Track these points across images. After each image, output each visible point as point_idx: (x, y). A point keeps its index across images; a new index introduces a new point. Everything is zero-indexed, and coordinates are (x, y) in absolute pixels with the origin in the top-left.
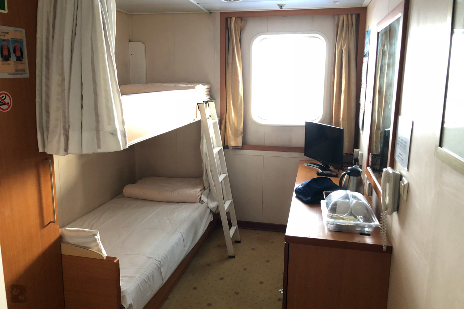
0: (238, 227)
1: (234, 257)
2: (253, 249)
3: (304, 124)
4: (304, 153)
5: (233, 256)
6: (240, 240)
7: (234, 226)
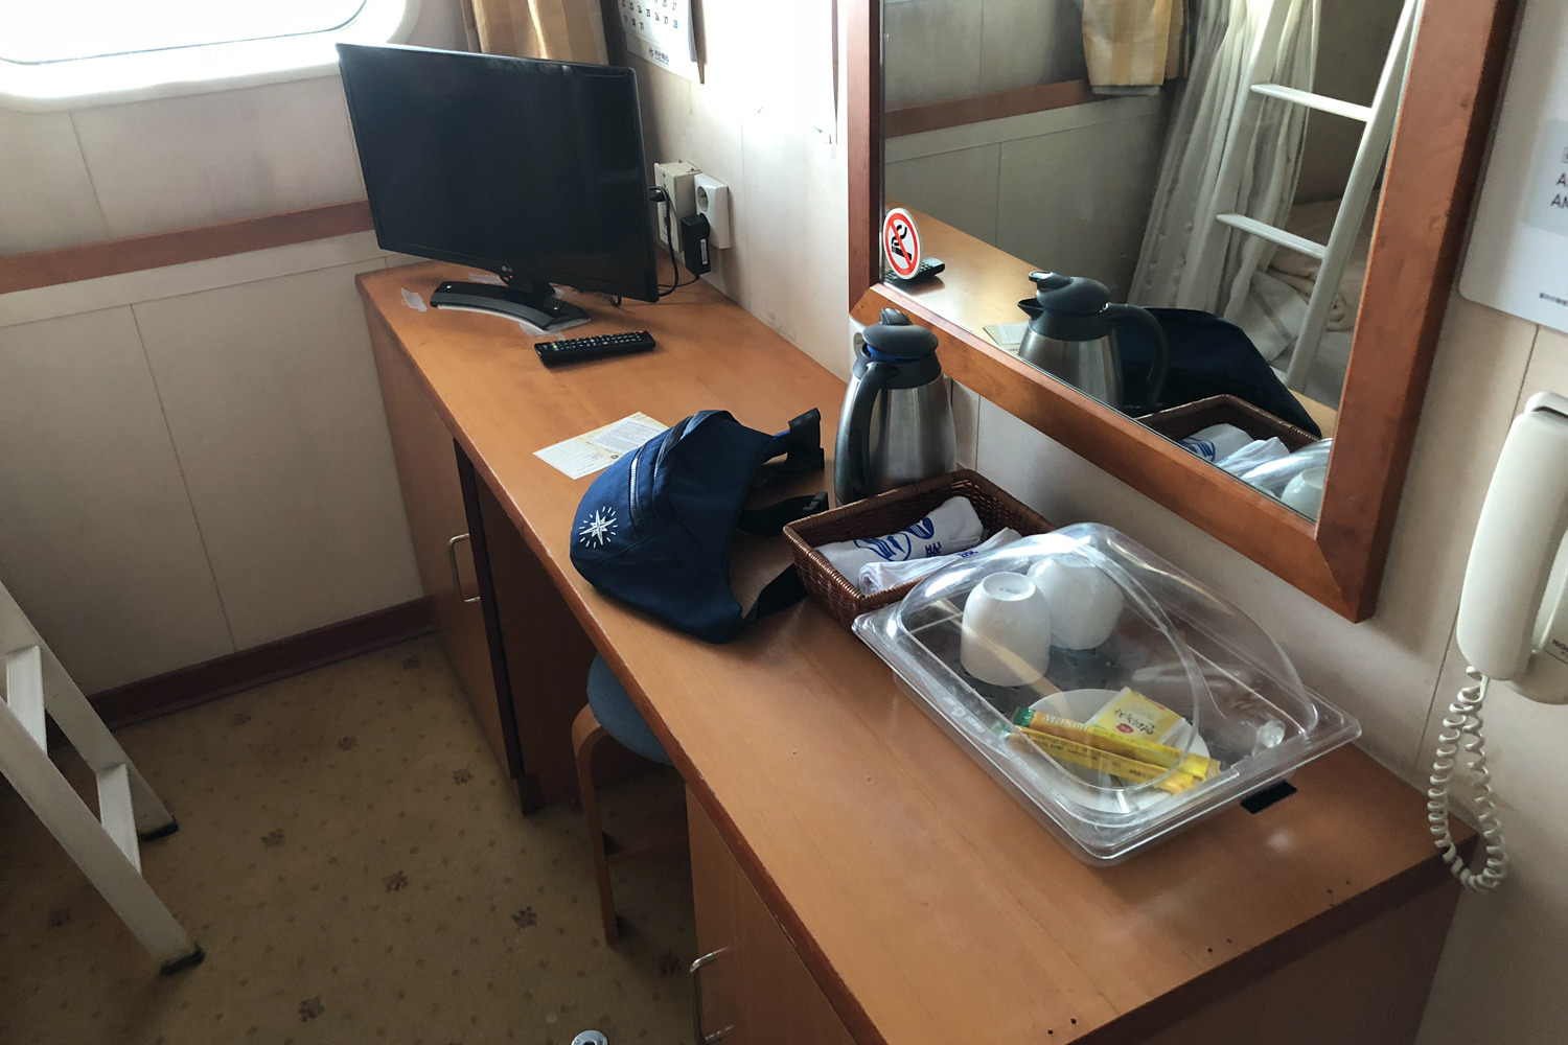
0: (133, 766)
1: (197, 958)
2: (274, 839)
3: (333, 58)
4: (372, 234)
5: (192, 951)
6: (171, 820)
7: (112, 767)
